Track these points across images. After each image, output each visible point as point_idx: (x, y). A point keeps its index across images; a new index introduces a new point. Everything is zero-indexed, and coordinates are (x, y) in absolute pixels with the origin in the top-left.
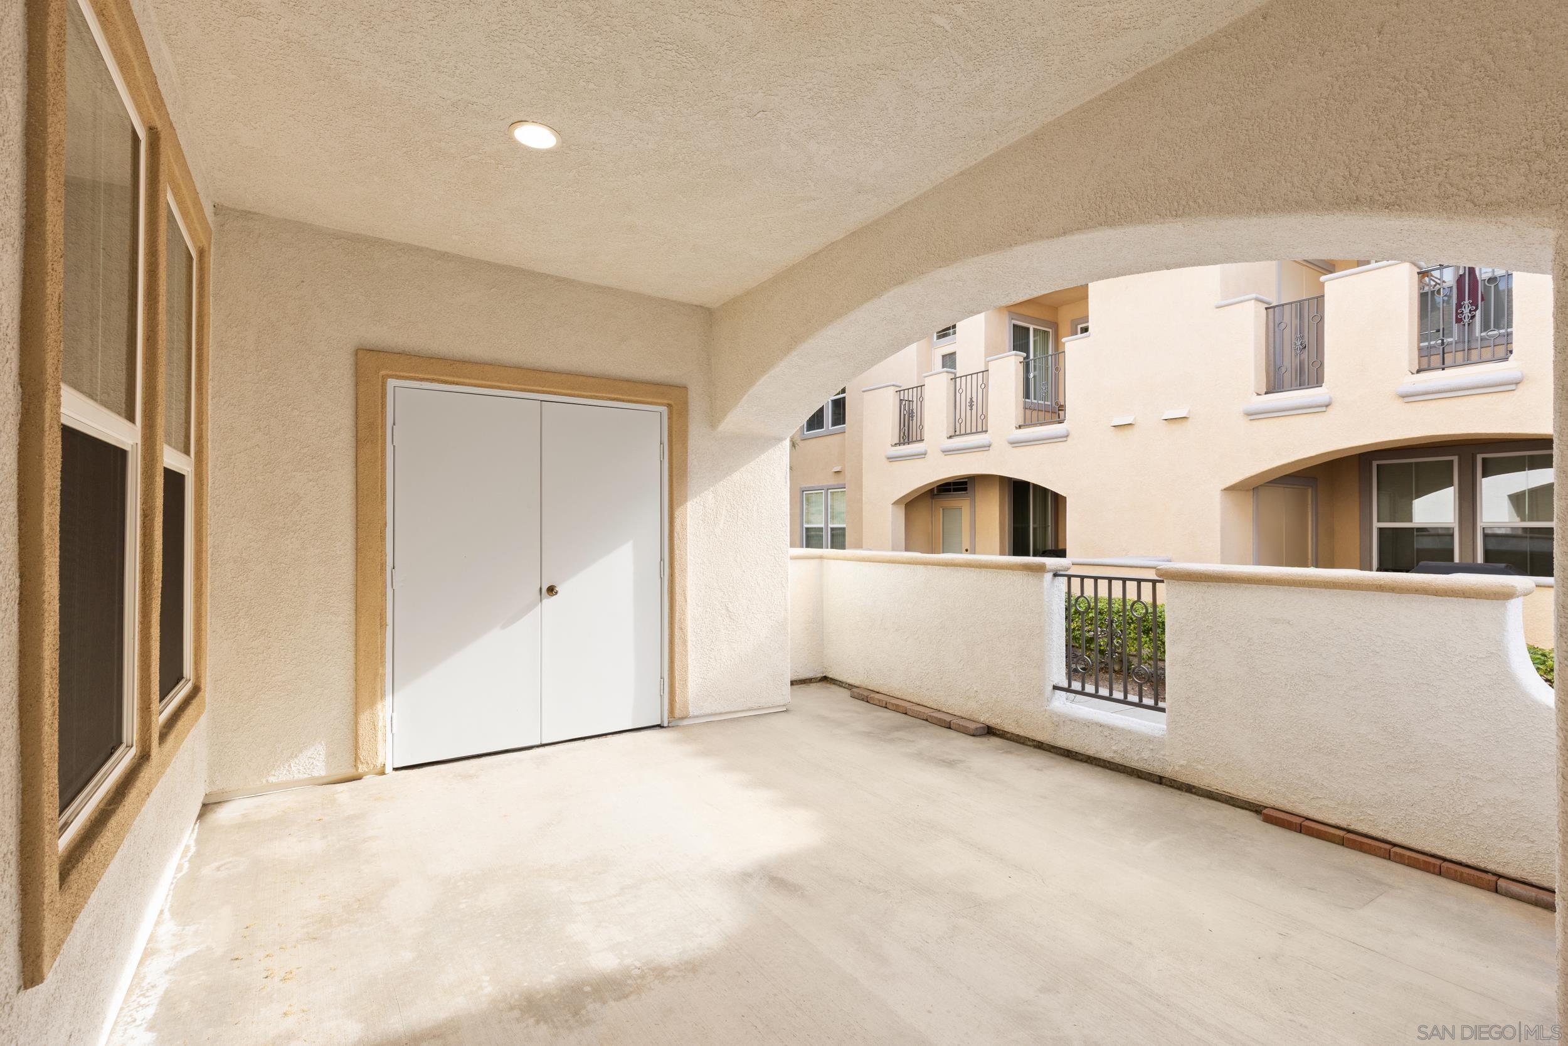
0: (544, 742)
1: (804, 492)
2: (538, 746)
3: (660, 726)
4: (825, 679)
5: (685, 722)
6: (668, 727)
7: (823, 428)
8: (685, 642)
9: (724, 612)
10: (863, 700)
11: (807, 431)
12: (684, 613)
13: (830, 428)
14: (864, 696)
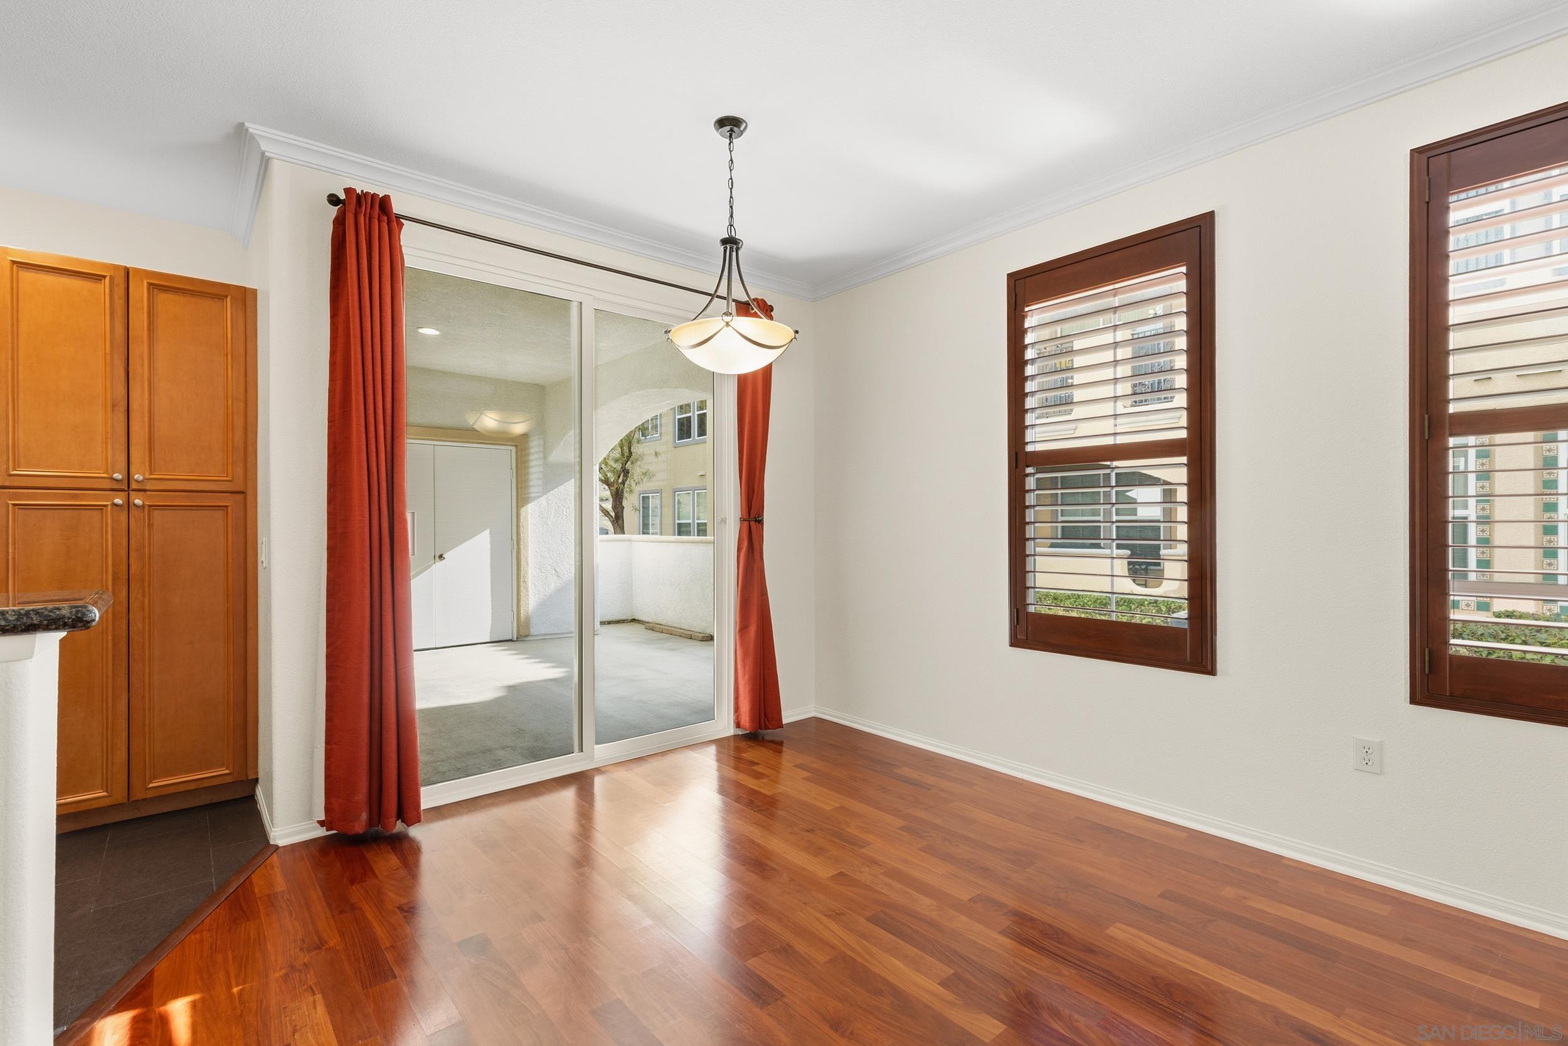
0: (437, 646)
1: (676, 493)
2: (433, 649)
3: (511, 640)
4: (634, 620)
5: (528, 638)
6: (517, 641)
7: (690, 437)
8: (527, 590)
9: (554, 572)
10: (651, 629)
11: (678, 440)
12: (526, 573)
13: (696, 438)
14: (653, 627)
